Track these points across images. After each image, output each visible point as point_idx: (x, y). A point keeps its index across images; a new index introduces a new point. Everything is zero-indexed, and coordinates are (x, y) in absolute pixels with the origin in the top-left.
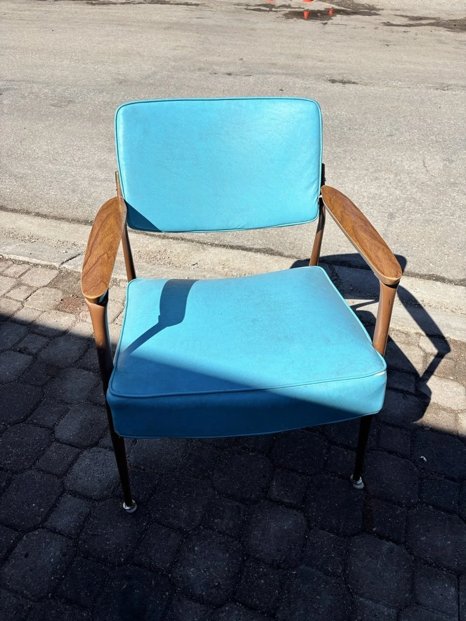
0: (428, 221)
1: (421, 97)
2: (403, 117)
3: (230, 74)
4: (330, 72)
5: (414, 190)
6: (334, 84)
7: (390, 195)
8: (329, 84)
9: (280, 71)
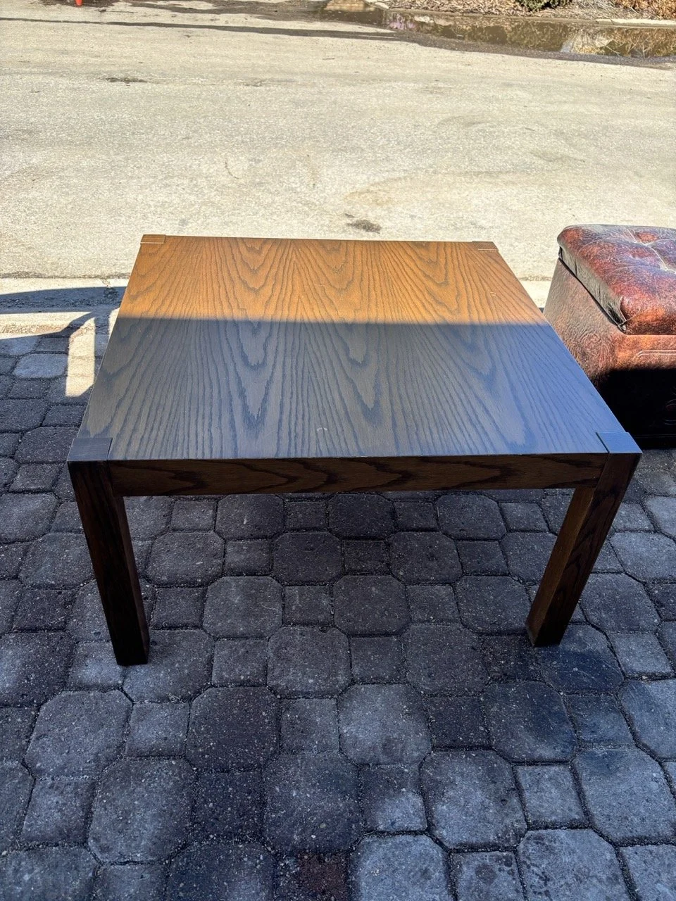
0: (226, 223)
1: (227, 94)
2: (205, 117)
4: (107, 69)
5: (213, 194)
6: (113, 83)
7: (183, 201)
8: (106, 83)
9: (36, 70)
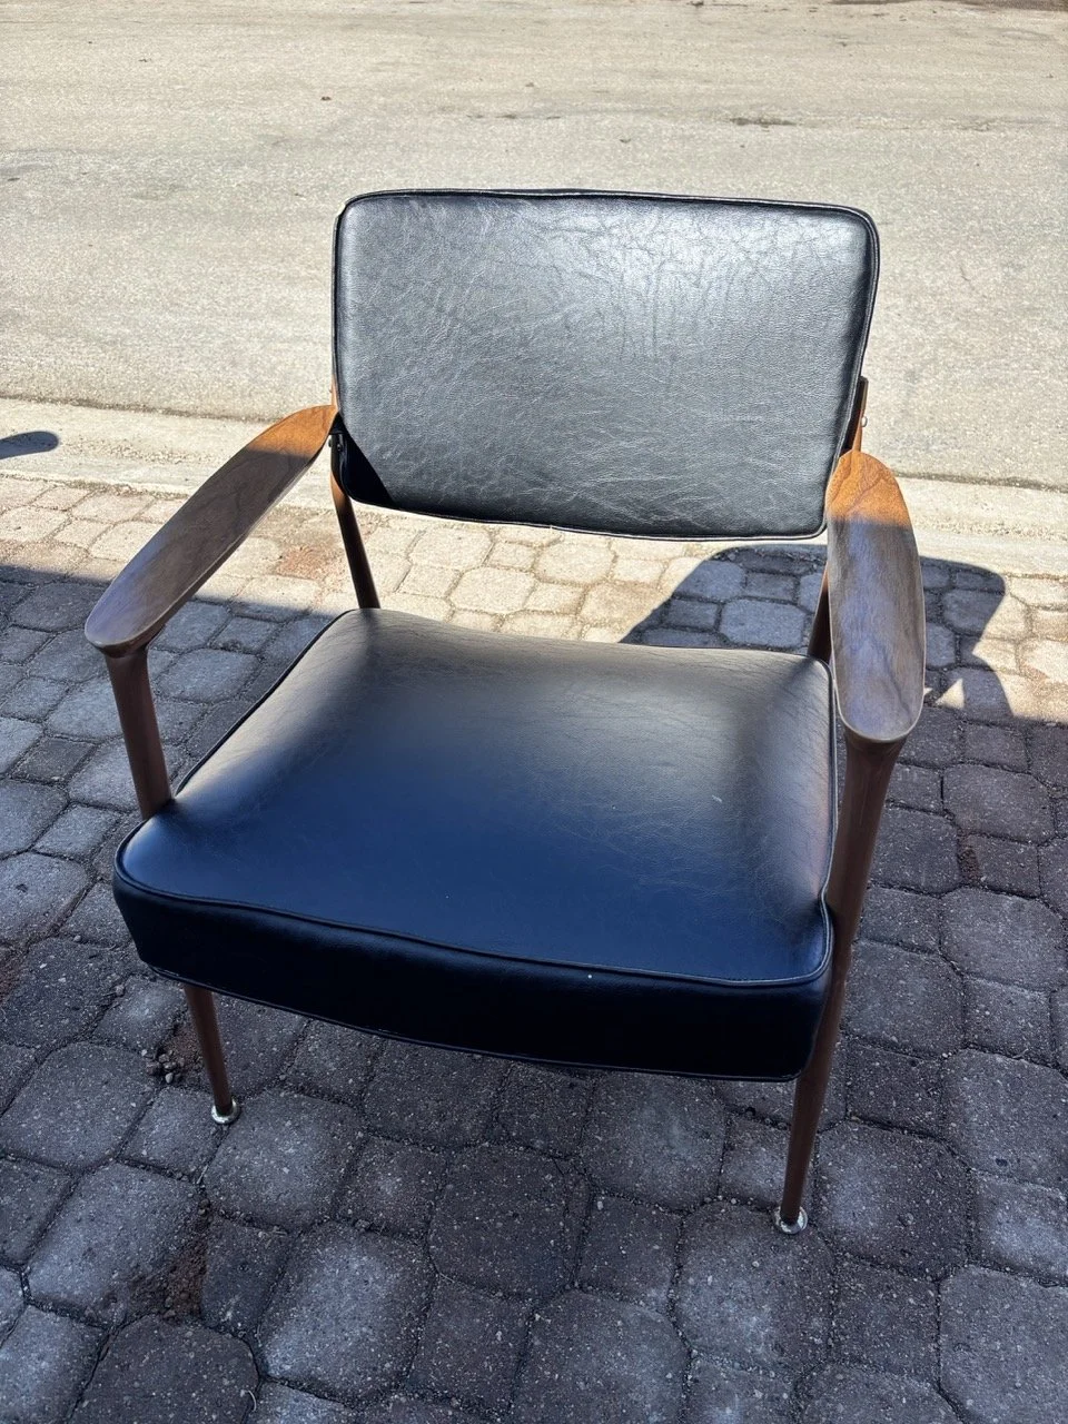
0: (988, 382)
1: (934, 145)
2: (904, 186)
3: (511, 117)
4: (729, 104)
5: (952, 326)
6: (743, 128)
7: (904, 337)
8: (732, 127)
9: (621, 105)
